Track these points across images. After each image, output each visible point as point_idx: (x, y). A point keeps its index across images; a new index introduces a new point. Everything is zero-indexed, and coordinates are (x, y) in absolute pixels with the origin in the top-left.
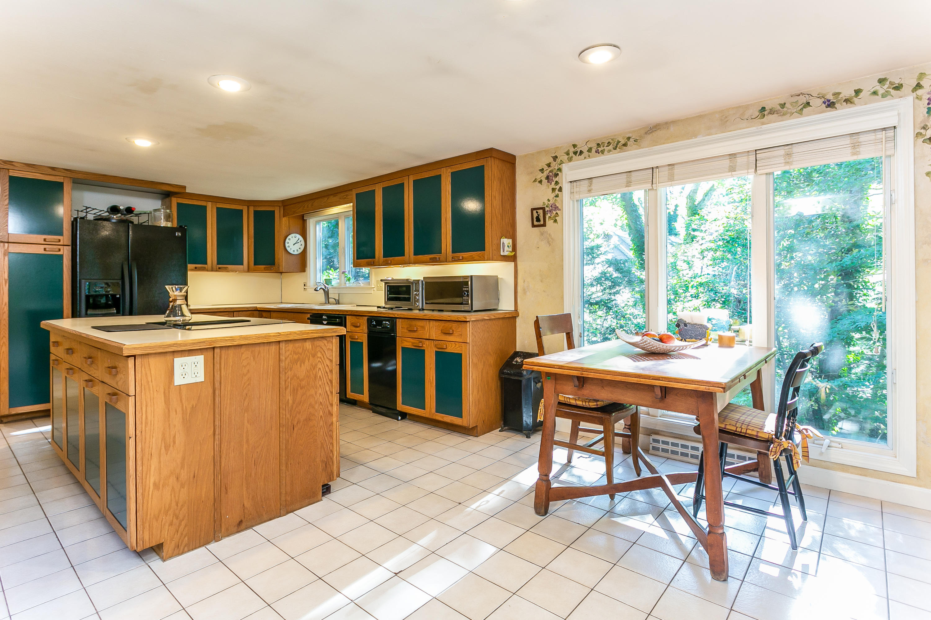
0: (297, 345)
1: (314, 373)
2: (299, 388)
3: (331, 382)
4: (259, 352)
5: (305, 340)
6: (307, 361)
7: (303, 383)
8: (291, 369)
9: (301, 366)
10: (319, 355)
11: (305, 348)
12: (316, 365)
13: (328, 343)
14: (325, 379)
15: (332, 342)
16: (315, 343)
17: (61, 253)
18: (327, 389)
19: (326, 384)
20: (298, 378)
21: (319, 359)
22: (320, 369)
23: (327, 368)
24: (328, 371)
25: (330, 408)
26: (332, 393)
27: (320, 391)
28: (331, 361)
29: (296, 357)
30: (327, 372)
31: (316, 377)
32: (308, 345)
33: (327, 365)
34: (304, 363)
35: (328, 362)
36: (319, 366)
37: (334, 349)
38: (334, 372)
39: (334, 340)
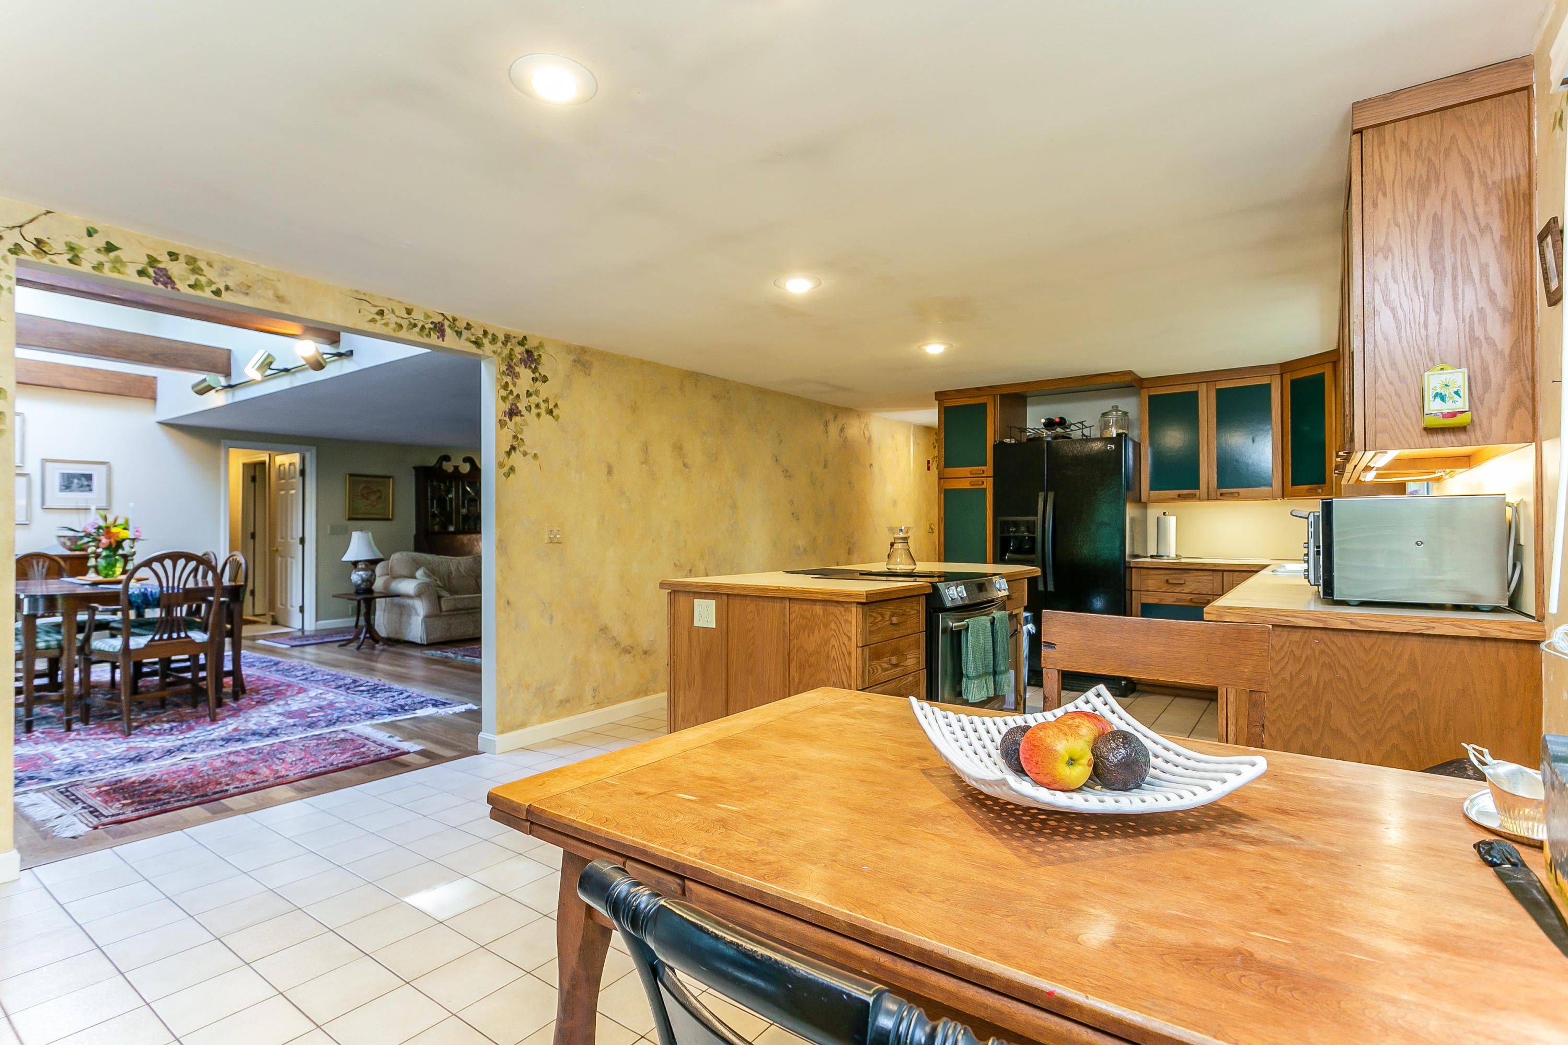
0: (805, 606)
1: (826, 650)
2: (807, 667)
3: (849, 669)
4: (763, 608)
5: (815, 601)
6: (817, 631)
7: (812, 659)
8: (797, 637)
9: (809, 636)
10: (833, 626)
11: (814, 613)
12: (829, 640)
13: (845, 611)
14: (840, 663)
15: (851, 611)
16: (828, 608)
17: (984, 486)
18: (844, 678)
19: (842, 670)
20: (806, 651)
21: (833, 632)
22: (834, 646)
23: (843, 648)
24: (845, 652)
28: (850, 639)
29: (803, 622)
30: (843, 654)
32: (818, 609)
33: (844, 644)
34: (813, 633)
35: (846, 640)
36: (833, 642)
37: (854, 622)
38: (854, 656)
39: (854, 609)
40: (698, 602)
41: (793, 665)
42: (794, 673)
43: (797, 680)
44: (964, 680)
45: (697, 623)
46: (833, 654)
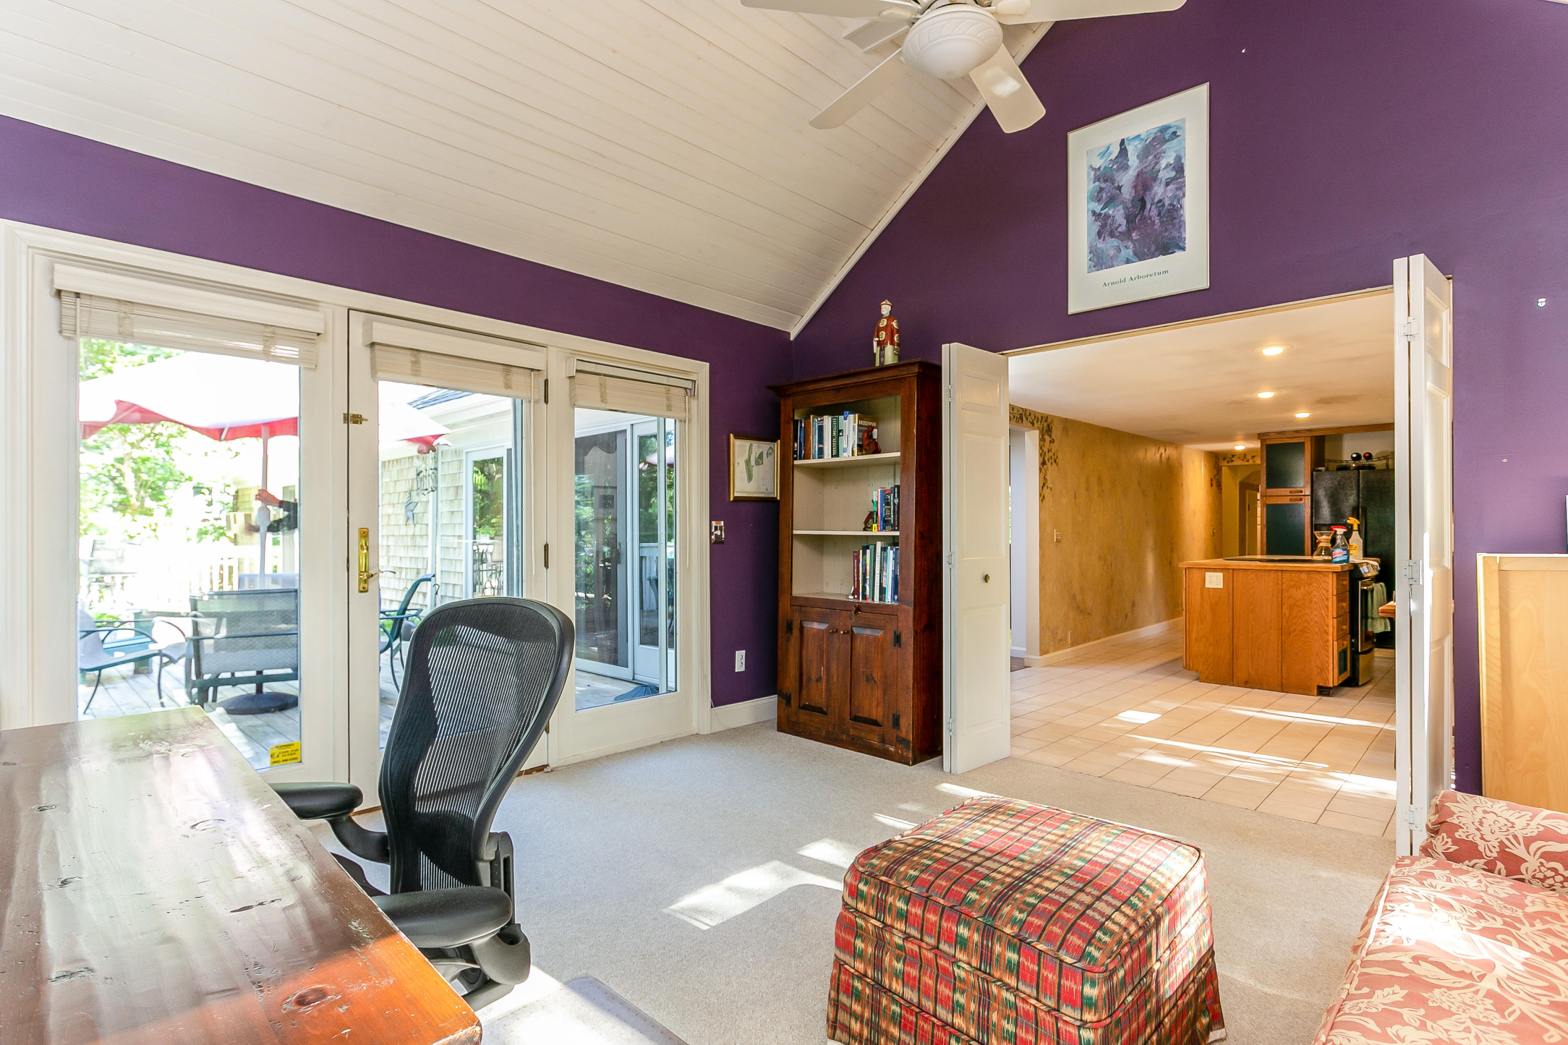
0: (1294, 574)
3: (1327, 607)
5: (1302, 572)
6: (1303, 588)
7: (1299, 603)
8: (1288, 591)
9: (1297, 591)
10: (1315, 585)
11: (1302, 579)
12: (1312, 592)
13: (1325, 577)
14: (1321, 604)
16: (1313, 576)
17: (1302, 502)
18: (1323, 612)
19: (1322, 608)
20: (1294, 599)
21: (1315, 588)
22: (1316, 595)
23: (1323, 596)
25: (1326, 628)
26: (1328, 616)
27: (1315, 613)
28: (1327, 591)
29: (1293, 583)
30: (1323, 599)
31: (1311, 601)
34: (1300, 589)
35: (1324, 592)
36: (1315, 593)
37: (1330, 582)
38: (1330, 600)
39: (1331, 575)
40: (1208, 574)
41: (1285, 607)
42: (1285, 610)
43: (1287, 615)
44: (1370, 620)
45: (1208, 585)
46: (1315, 599)
